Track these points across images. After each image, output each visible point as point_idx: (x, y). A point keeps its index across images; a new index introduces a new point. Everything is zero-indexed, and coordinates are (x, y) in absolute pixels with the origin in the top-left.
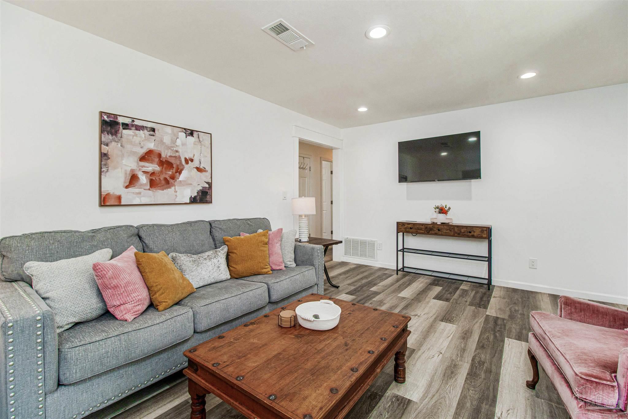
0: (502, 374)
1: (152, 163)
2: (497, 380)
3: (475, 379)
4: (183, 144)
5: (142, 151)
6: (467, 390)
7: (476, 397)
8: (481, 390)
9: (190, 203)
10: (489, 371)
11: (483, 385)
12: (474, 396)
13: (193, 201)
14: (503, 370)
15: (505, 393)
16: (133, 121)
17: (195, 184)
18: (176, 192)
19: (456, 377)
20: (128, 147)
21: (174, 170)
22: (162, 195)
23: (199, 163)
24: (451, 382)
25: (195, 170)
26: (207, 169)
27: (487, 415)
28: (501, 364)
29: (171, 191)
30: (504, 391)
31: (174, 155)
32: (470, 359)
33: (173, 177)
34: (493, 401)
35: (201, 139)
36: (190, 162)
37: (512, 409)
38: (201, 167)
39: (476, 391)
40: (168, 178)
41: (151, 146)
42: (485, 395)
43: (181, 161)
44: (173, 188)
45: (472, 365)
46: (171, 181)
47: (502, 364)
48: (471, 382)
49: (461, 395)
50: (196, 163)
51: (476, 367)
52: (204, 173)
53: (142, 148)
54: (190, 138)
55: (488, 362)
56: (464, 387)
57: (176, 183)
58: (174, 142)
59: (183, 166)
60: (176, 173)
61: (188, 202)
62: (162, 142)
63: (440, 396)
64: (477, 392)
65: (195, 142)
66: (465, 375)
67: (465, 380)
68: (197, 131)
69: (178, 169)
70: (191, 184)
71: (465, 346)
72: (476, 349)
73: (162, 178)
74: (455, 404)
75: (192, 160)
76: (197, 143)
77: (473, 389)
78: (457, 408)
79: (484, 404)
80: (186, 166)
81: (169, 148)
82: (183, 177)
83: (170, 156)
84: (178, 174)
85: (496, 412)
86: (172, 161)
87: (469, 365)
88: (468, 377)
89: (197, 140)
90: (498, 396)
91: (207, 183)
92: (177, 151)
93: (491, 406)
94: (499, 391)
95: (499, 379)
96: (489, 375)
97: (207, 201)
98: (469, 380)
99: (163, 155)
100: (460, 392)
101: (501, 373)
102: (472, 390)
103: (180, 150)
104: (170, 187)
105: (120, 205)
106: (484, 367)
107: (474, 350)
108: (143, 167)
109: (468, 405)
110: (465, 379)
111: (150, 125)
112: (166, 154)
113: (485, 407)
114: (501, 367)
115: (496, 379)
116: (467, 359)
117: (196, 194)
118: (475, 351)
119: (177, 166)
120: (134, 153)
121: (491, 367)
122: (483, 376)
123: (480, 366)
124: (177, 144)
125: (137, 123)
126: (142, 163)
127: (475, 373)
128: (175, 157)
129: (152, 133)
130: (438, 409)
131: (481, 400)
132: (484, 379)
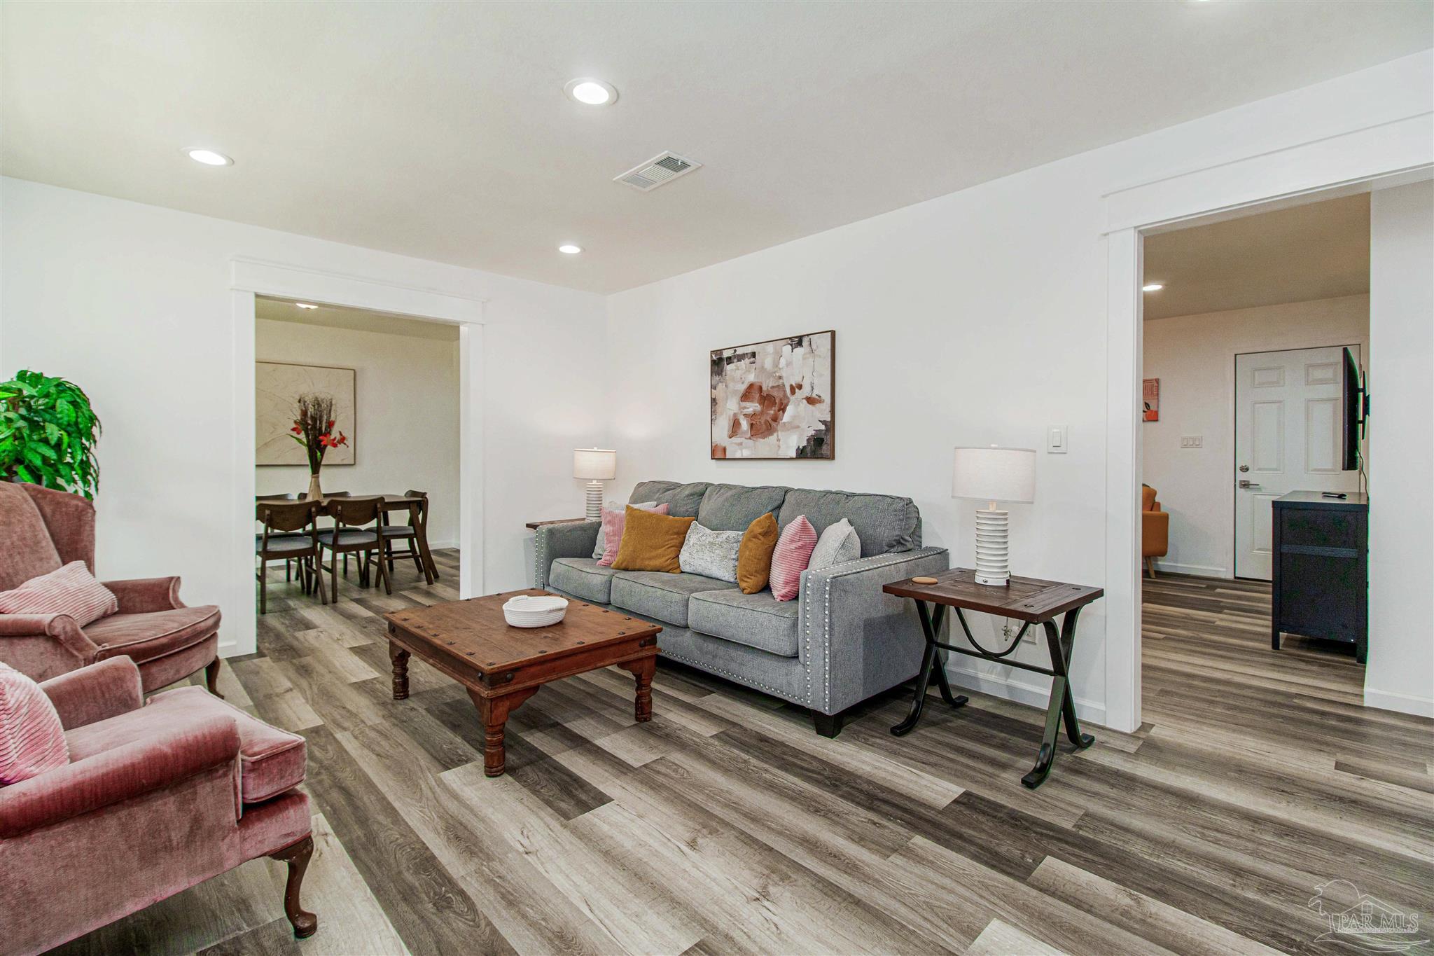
0: (381, 915)
1: (752, 401)
2: (378, 890)
3: (415, 859)
4: (789, 364)
5: (742, 388)
6: (404, 833)
7: (382, 835)
8: (386, 850)
9: (797, 458)
10: (408, 896)
11: (392, 861)
12: (386, 834)
13: (802, 454)
14: (387, 926)
15: (344, 878)
16: (735, 351)
17: (804, 425)
18: (778, 440)
19: (442, 837)
20: (731, 385)
21: (777, 408)
22: (765, 446)
23: (810, 389)
24: (440, 825)
25: (805, 401)
26: (823, 397)
27: (346, 826)
28: (405, 943)
29: (772, 439)
30: (349, 880)
31: (776, 384)
32: (470, 892)
33: (775, 419)
34: (353, 850)
35: (814, 347)
36: (797, 390)
37: (317, 860)
38: (814, 396)
39: (391, 843)
40: (770, 420)
41: (751, 378)
42: (373, 849)
43: (785, 391)
44: (775, 434)
45: (448, 880)
46: (774, 424)
47: (403, 944)
48: (413, 849)
49: (403, 820)
50: (806, 391)
51: (441, 886)
52: (818, 405)
53: (743, 383)
54: (798, 350)
55: (434, 918)
56: (412, 831)
57: (779, 427)
58: (776, 364)
59: (788, 398)
60: (779, 411)
61: (794, 455)
62: (763, 369)
63: (427, 798)
64: (388, 842)
65: (804, 354)
66: (436, 852)
67: (424, 844)
68: (808, 335)
69: (781, 404)
70: (798, 427)
71: (524, 916)
72: (494, 931)
73: (763, 422)
74: (397, 805)
75: (800, 387)
76: (808, 356)
77: (399, 841)
78: (389, 803)
79: (362, 836)
80: (792, 398)
81: (771, 374)
82: (786, 417)
83: (773, 387)
84: (781, 412)
85: (337, 839)
86: (775, 393)
87: (455, 877)
88: (428, 853)
89: (808, 349)
90: (351, 862)
91: (824, 422)
92: (780, 377)
93: (351, 841)
94: (357, 871)
95: (376, 896)
96: (400, 888)
97: (822, 454)
98: (419, 849)
99: (764, 388)
100: (410, 824)
101: (385, 917)
102: (397, 839)
103: (784, 375)
104: (771, 434)
105: (725, 459)
106: (426, 898)
107: (497, 923)
108: (745, 408)
109: (381, 818)
110: (428, 845)
111: (749, 350)
112: (767, 385)
113: (358, 832)
114: (399, 931)
115: (382, 892)
116: (476, 885)
117: (805, 443)
118: (489, 924)
119: (781, 400)
120: (735, 392)
121: (416, 912)
122: (409, 877)
123: (435, 894)
124: (781, 366)
125: (739, 351)
126: (744, 404)
127: (425, 870)
128: (778, 386)
129: (752, 359)
130: (408, 787)
131: (371, 838)
132: (400, 873)
